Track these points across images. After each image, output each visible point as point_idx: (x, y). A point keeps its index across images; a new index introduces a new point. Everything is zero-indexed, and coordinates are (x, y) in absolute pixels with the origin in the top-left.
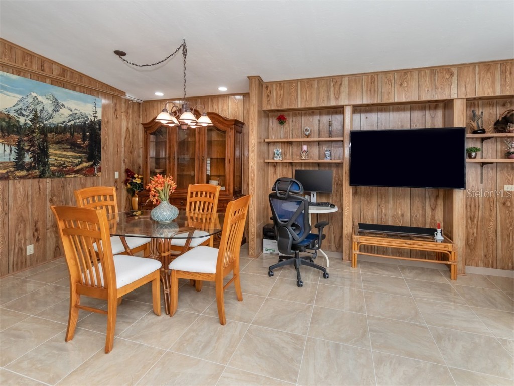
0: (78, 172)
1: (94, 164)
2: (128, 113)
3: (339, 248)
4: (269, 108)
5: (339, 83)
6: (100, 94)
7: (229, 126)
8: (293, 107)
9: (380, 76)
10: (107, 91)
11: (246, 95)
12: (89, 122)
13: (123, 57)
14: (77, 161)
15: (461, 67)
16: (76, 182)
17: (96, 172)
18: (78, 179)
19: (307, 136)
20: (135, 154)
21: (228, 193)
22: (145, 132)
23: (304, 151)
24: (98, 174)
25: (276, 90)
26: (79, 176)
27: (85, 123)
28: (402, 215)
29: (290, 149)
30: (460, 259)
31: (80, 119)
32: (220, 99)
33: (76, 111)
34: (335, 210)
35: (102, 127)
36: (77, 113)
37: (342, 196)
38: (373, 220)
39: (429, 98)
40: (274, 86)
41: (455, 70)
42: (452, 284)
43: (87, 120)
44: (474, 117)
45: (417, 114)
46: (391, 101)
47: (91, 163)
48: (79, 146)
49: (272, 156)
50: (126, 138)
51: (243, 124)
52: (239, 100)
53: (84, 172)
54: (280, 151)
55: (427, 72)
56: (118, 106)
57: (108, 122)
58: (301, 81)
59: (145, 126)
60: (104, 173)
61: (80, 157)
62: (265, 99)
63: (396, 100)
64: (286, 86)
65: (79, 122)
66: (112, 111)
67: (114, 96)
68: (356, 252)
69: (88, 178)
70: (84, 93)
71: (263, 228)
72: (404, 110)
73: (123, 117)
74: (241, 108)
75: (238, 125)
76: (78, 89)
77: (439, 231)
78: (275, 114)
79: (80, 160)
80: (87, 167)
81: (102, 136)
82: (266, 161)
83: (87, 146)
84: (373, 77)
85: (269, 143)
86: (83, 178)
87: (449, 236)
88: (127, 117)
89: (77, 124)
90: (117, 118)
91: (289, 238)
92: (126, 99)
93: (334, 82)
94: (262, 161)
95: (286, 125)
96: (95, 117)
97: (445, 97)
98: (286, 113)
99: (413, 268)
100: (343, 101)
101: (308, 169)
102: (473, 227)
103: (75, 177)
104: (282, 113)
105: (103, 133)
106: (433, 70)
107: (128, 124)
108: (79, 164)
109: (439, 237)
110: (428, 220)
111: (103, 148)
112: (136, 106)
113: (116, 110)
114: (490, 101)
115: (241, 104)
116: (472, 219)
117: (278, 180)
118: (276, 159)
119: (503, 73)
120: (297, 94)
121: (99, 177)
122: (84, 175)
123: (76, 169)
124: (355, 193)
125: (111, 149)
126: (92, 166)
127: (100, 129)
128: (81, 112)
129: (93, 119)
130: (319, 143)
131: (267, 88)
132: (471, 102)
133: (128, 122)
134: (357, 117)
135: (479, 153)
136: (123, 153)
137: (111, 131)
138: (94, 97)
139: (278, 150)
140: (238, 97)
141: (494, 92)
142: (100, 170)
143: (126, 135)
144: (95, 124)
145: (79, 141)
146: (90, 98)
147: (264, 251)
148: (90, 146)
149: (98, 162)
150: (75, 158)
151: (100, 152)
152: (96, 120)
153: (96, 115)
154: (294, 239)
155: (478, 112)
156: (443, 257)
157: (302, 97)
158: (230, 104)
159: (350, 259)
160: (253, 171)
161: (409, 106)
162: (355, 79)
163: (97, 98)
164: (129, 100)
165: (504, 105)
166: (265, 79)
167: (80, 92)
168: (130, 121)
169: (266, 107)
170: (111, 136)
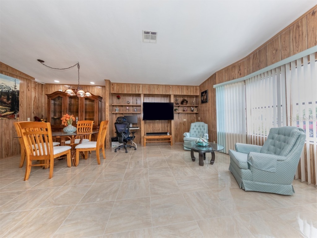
0: (4, 116)
1: (15, 113)
2: (35, 89)
3: (140, 142)
4: (113, 92)
5: (139, 86)
6: (18, 77)
7: (96, 98)
8: (123, 93)
9: (152, 86)
10: (24, 76)
11: (103, 87)
12: (11, 91)
13: (43, 63)
14: (3, 111)
15: (172, 86)
16: (2, 122)
17: (16, 117)
18: (4, 120)
19: (129, 104)
20: (40, 110)
21: (95, 125)
22: (48, 98)
23: (127, 109)
24: (17, 118)
25: (116, 86)
26: (5, 118)
27: (9, 91)
28: (159, 129)
29: (122, 108)
30: (173, 140)
31: (5, 89)
32: (90, 87)
33: (3, 85)
34: (139, 128)
35: (20, 94)
36: (3, 86)
37: (141, 125)
38: (151, 131)
39: (165, 94)
40: (115, 84)
41: (171, 86)
42: (171, 146)
43: (10, 90)
44: (176, 100)
45: (163, 99)
46: (155, 94)
47: (13, 112)
48: (5, 103)
49: (115, 111)
50: (34, 101)
51: (102, 98)
52: (100, 88)
53: (8, 117)
54: (118, 109)
55: (164, 86)
56: (29, 85)
57: (23, 92)
58: (126, 84)
59: (48, 96)
60: (21, 118)
61: (5, 109)
62: (112, 89)
63: (156, 94)
64: (120, 85)
65: (5, 90)
66: (26, 87)
67: (27, 79)
68: (145, 141)
69: (10, 120)
70: (8, 75)
71: (112, 138)
72: (159, 97)
73: (32, 90)
74: (101, 92)
75: (100, 98)
76: (4, 73)
77: (168, 132)
78: (116, 95)
79: (5, 110)
80: (10, 114)
81: (19, 99)
82: (112, 112)
83: (10, 103)
84: (150, 86)
85: (113, 106)
86: (7, 120)
87: (171, 134)
88: (35, 91)
89: (3, 91)
90: (29, 90)
91: (122, 137)
92: (34, 82)
93: (138, 85)
94: (111, 112)
95: (120, 100)
96: (15, 89)
97: (169, 94)
98: (120, 95)
99: (162, 145)
100: (140, 92)
101: (129, 115)
102: (177, 131)
103: (2, 119)
104: (119, 95)
105: (20, 97)
106: (166, 86)
107: (35, 94)
108: (5, 112)
109: (168, 134)
110: (166, 130)
111: (20, 105)
112: (40, 86)
113: (28, 86)
114: (180, 96)
115: (101, 90)
116: (177, 129)
117: (118, 118)
118: (116, 112)
119: (181, 89)
120: (124, 89)
121: (17, 120)
122: (8, 118)
123: (2, 115)
124: (145, 123)
125: (25, 106)
126: (13, 114)
127: (18, 95)
128: (6, 85)
129: (14, 90)
130: (133, 106)
131: (113, 85)
132: (175, 96)
133: (35, 93)
134: (145, 98)
135: (178, 110)
136: (32, 108)
137: (25, 97)
138: (15, 79)
139: (117, 109)
140: (99, 87)
141: (180, 93)
142: (18, 116)
143: (35, 100)
144: (15, 92)
145: (5, 100)
146: (12, 78)
147: (112, 147)
148: (12, 103)
149: (17, 112)
150: (3, 109)
151: (18, 107)
152: (16, 90)
153: (16, 88)
154: (124, 137)
155: (177, 99)
156: (169, 139)
157: (126, 89)
158: (95, 89)
159: (144, 145)
160: (107, 116)
161: (160, 96)
162: (144, 85)
163: (16, 79)
164: (36, 82)
165: (183, 97)
166: (112, 82)
167: (6, 75)
168: (37, 92)
169: (112, 92)
170: (25, 99)
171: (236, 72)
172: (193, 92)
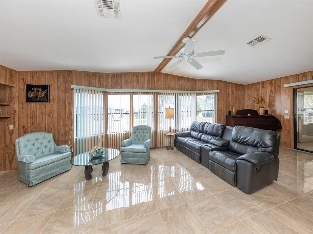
171: (97, 81)
172: (6, 78)
